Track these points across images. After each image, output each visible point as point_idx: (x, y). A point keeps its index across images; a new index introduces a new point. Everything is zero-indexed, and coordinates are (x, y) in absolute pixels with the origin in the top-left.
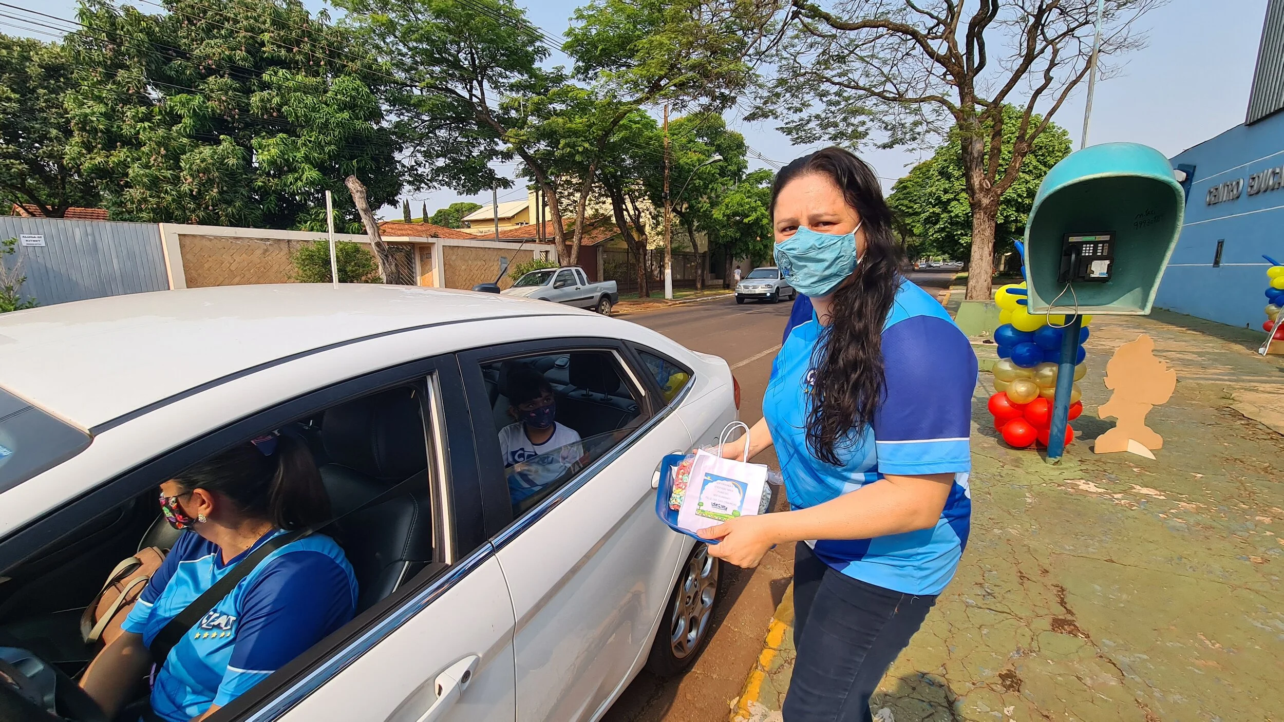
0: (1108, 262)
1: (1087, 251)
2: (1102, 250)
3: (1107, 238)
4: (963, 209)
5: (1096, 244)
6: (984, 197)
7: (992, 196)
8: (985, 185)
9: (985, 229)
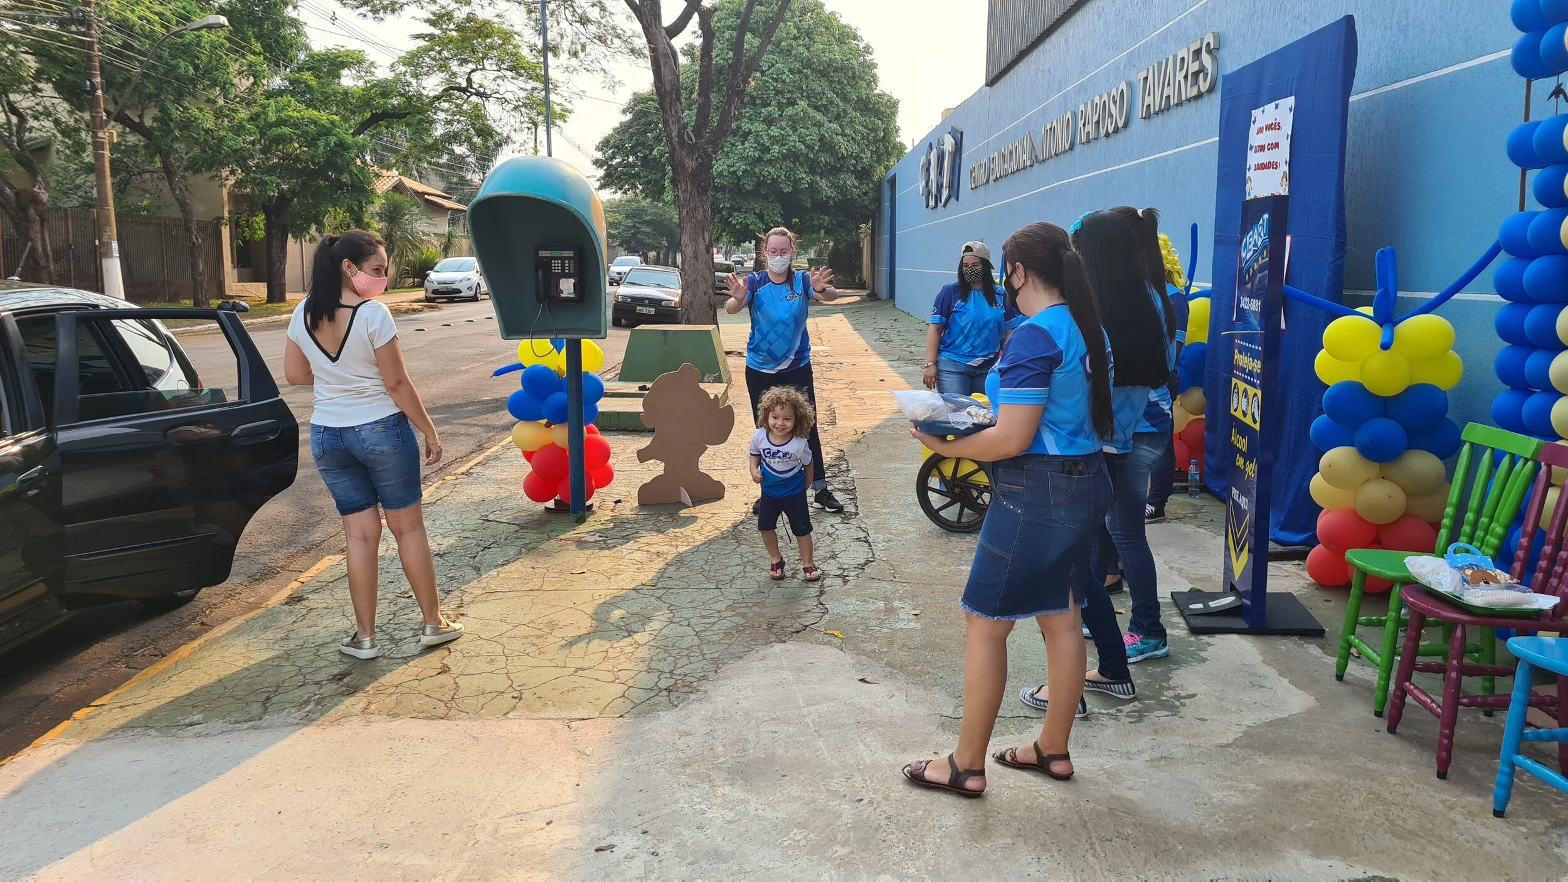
0: (572, 281)
1: (556, 267)
2: (569, 266)
3: (570, 254)
4: (729, 162)
5: (563, 259)
6: (687, 156)
7: (699, 156)
8: (686, 138)
9: (696, 209)
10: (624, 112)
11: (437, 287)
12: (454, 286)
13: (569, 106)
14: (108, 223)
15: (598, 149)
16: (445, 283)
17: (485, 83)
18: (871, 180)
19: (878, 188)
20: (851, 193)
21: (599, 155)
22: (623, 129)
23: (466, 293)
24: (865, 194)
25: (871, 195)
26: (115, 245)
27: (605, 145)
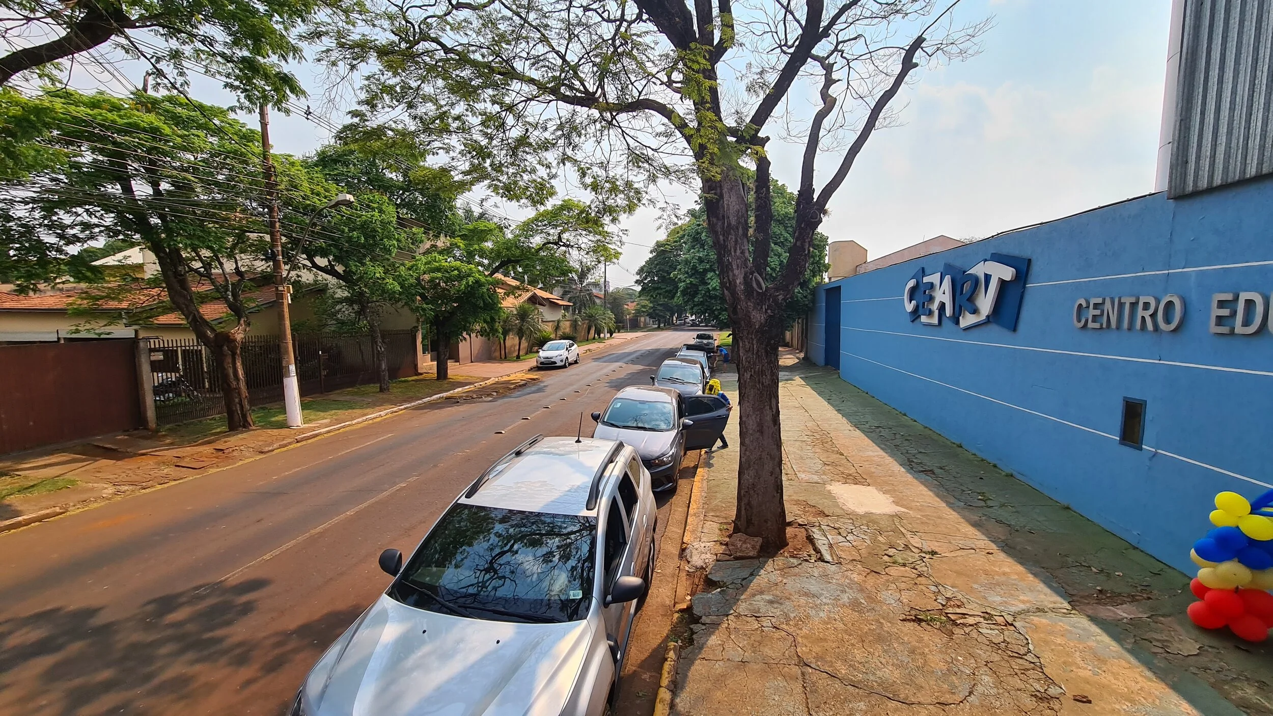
6: (755, 308)
7: (769, 307)
8: (755, 285)
9: (762, 373)
10: (651, 252)
11: (543, 360)
12: (552, 360)
13: (619, 250)
14: (287, 352)
15: (637, 274)
16: (548, 358)
17: (571, 238)
18: (808, 288)
19: (814, 292)
20: (797, 297)
21: (638, 277)
22: (650, 262)
23: (559, 364)
24: (805, 297)
25: (810, 297)
26: (292, 368)
27: (641, 271)
